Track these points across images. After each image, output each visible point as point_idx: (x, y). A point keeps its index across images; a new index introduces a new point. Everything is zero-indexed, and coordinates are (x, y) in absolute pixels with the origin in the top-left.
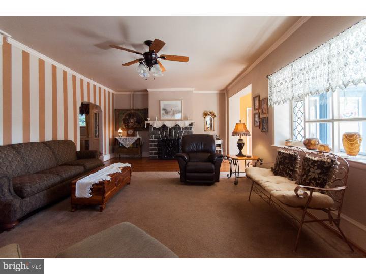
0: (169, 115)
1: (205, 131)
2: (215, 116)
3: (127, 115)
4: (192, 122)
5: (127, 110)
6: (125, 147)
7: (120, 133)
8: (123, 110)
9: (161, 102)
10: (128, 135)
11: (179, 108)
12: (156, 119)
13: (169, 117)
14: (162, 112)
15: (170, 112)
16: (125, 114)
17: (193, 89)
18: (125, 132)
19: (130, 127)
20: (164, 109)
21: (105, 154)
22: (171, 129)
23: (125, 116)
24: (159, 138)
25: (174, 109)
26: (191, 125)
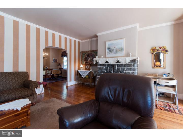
0: (112, 53)
1: (153, 68)
2: (167, 51)
3: (87, 55)
4: (134, 58)
5: (87, 52)
6: (82, 77)
7: (82, 68)
8: (85, 52)
9: (106, 43)
10: (86, 69)
11: (122, 46)
12: (102, 56)
13: (112, 55)
14: (107, 51)
15: (113, 50)
16: (85, 55)
17: (137, 25)
18: (85, 67)
19: (88, 63)
20: (109, 48)
21: (70, 81)
22: (114, 65)
23: (86, 56)
24: (104, 72)
25: (117, 47)
26: (134, 61)
